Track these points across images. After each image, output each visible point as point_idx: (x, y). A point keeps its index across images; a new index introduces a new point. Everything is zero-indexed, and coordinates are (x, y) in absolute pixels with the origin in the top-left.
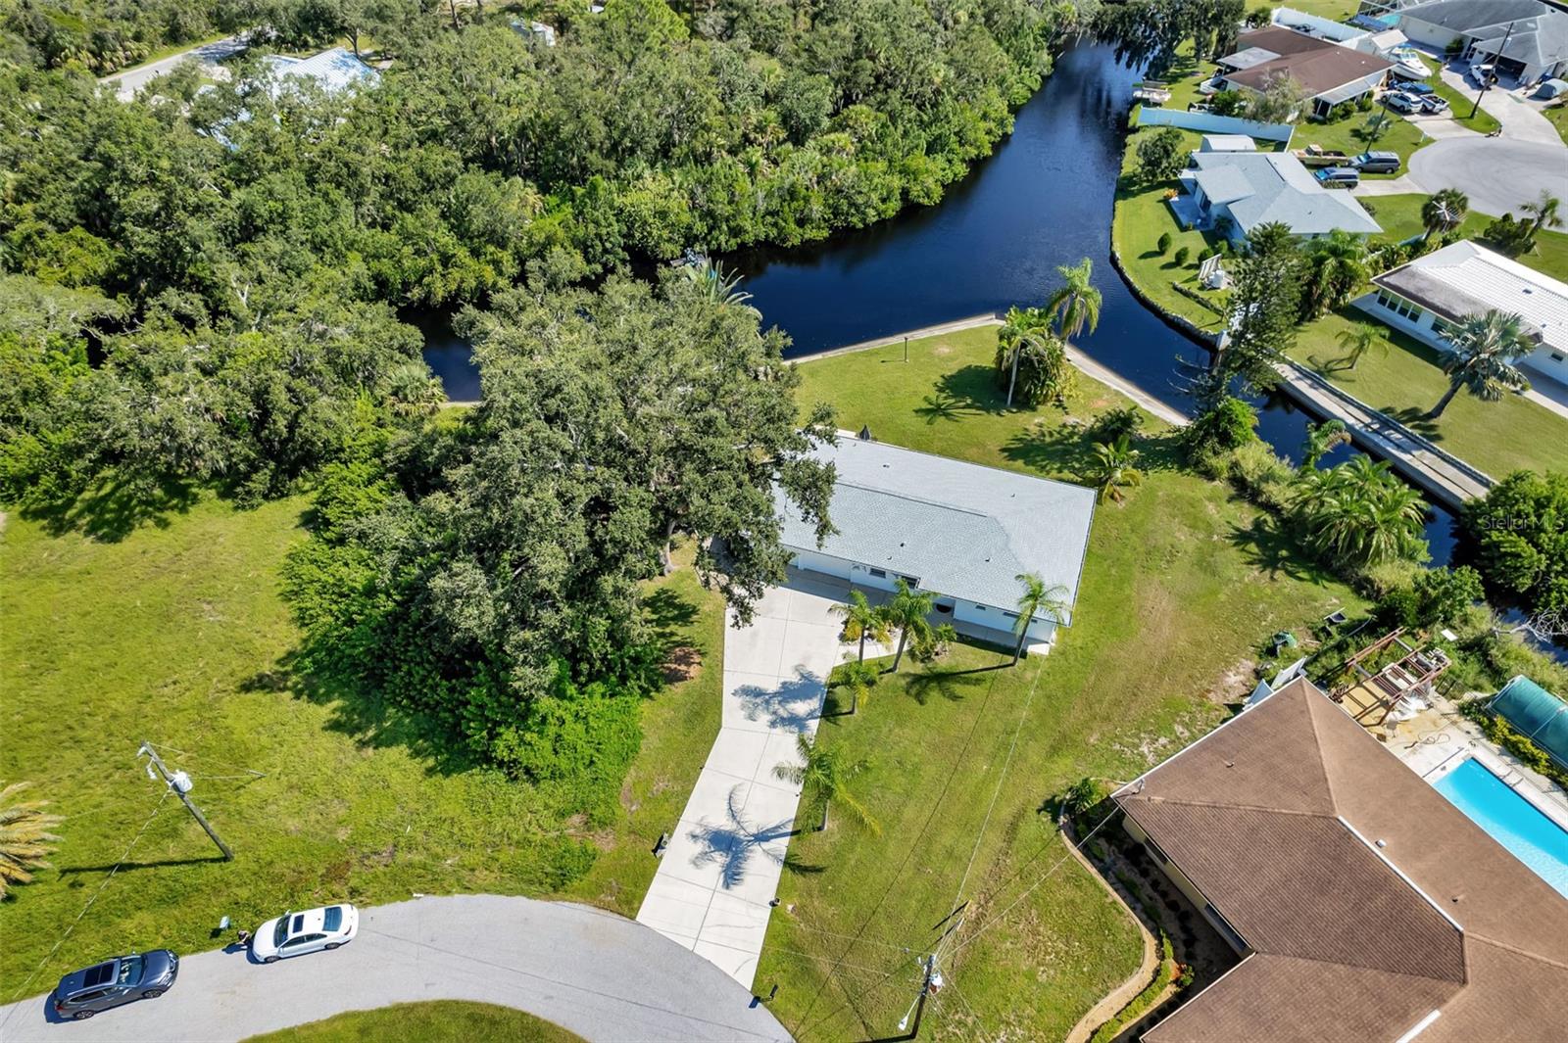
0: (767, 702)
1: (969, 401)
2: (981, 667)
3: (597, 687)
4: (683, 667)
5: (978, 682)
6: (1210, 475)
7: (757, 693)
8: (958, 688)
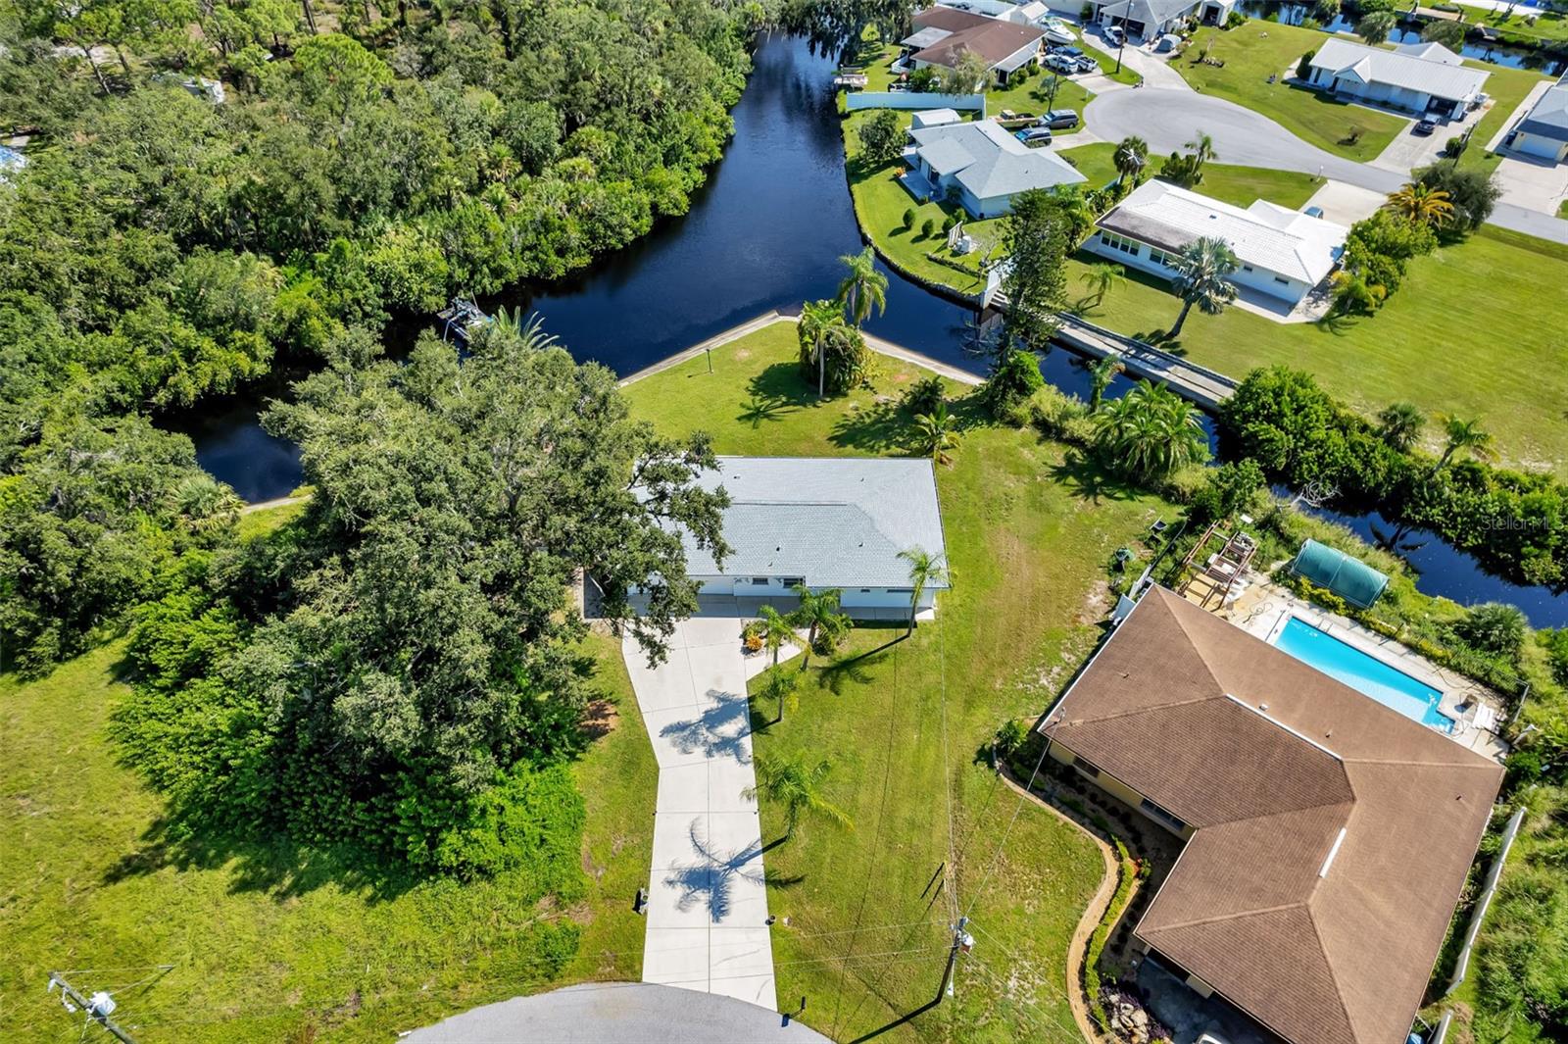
0: (694, 733)
1: (784, 399)
2: (880, 645)
3: (524, 764)
4: (600, 721)
5: (882, 658)
6: (1016, 423)
7: (680, 727)
8: (866, 670)
